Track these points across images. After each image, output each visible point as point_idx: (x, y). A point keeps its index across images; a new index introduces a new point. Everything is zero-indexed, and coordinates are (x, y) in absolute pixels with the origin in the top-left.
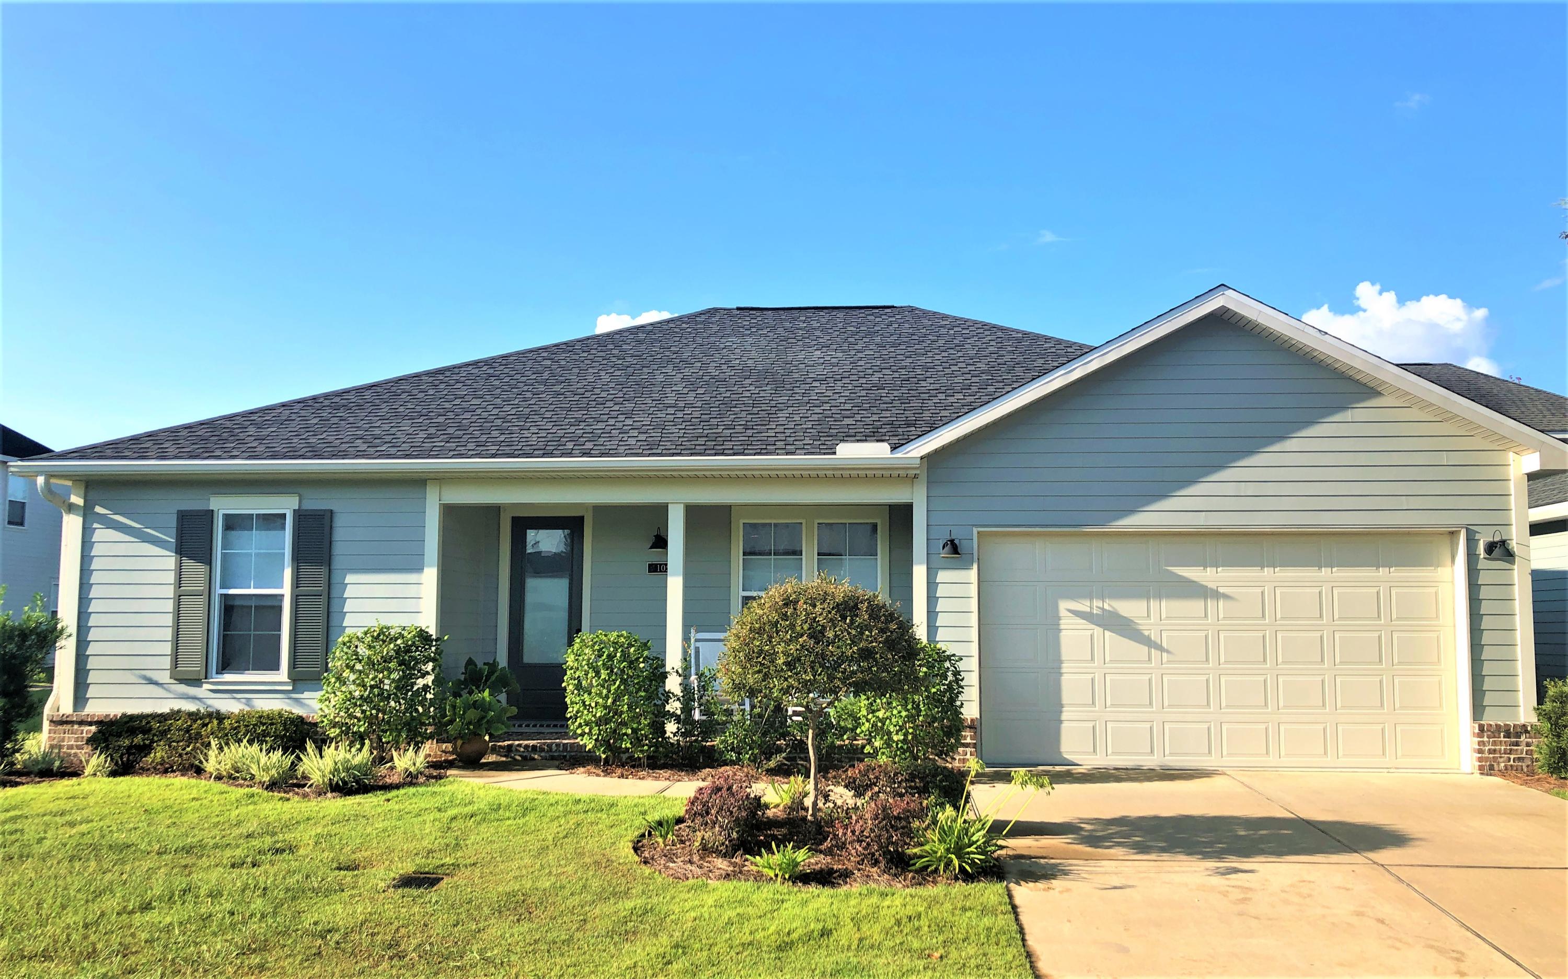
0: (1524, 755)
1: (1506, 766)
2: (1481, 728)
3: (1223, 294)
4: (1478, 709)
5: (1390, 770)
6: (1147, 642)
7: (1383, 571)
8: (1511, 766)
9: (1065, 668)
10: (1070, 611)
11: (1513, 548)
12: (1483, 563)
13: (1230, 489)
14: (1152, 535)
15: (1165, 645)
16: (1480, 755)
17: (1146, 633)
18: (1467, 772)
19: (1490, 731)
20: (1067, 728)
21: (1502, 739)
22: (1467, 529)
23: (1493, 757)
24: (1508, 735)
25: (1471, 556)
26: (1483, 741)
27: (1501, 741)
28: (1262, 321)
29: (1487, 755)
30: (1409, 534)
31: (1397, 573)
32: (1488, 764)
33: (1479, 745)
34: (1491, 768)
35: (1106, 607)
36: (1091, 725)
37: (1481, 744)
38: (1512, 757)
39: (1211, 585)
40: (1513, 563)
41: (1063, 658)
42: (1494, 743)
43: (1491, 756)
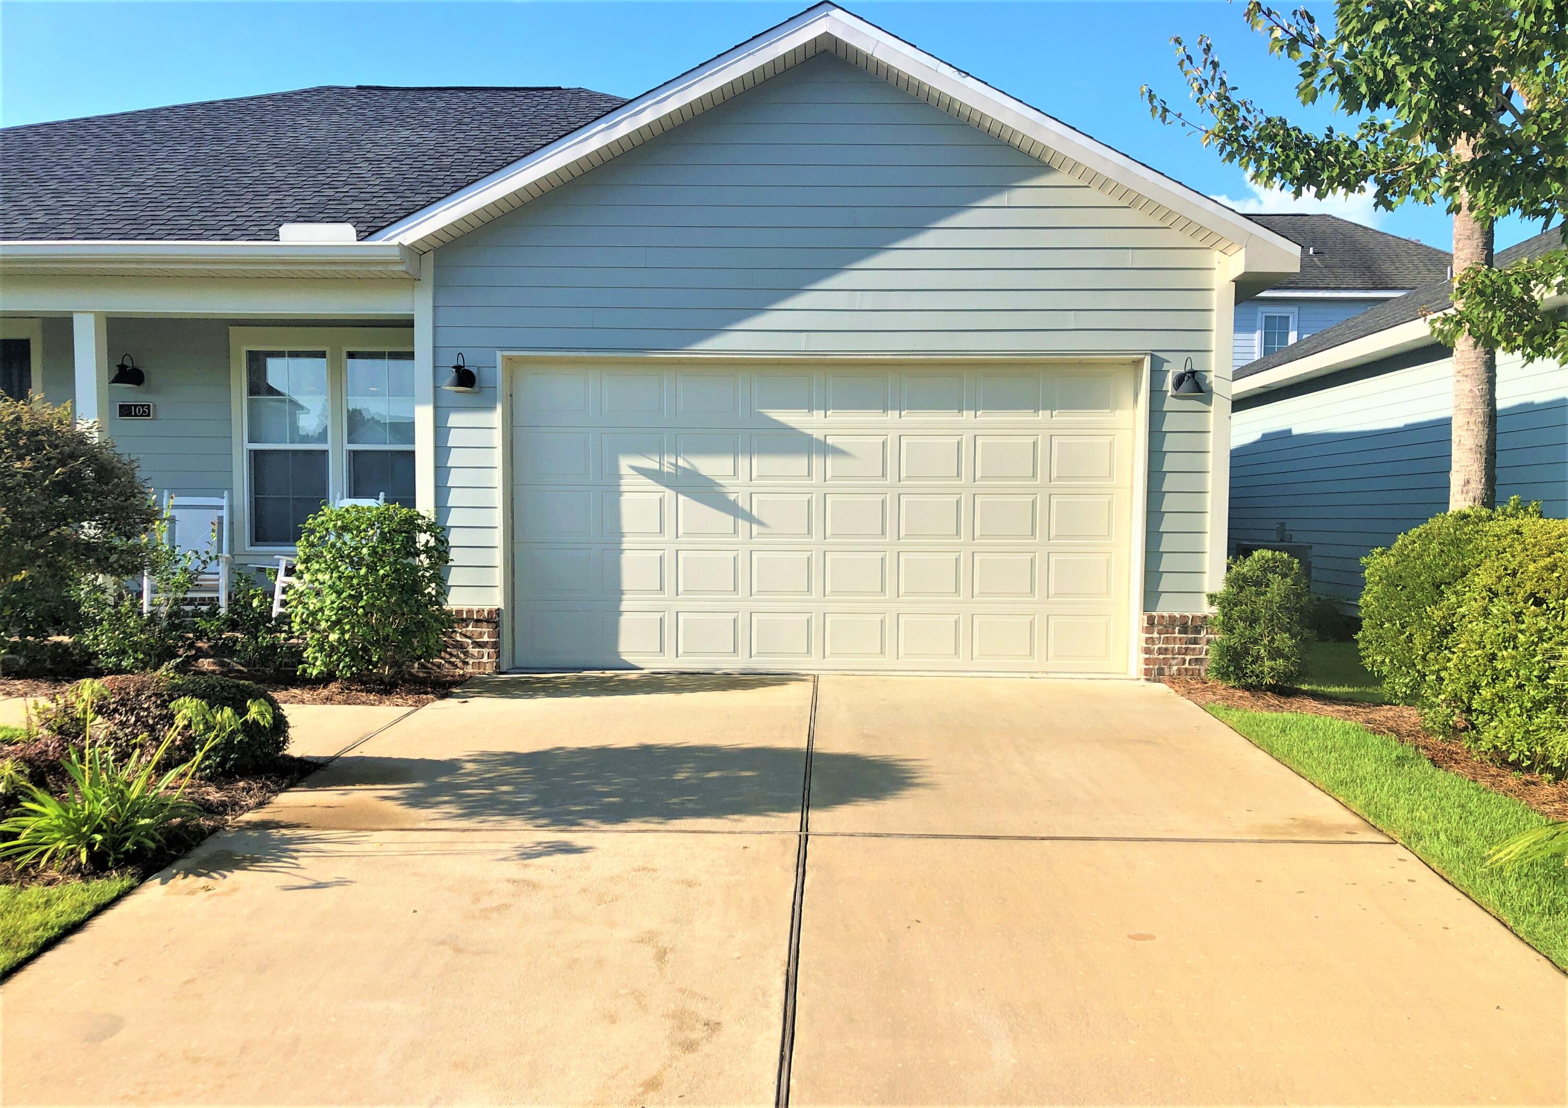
0: (1202, 656)
1: (1179, 670)
2: (1151, 621)
3: (827, 15)
4: (1151, 595)
5: (1035, 675)
6: (732, 509)
7: (1043, 415)
8: (1186, 669)
9: (628, 542)
10: (634, 468)
11: (1211, 382)
12: (1170, 404)
13: (840, 301)
14: (745, 364)
15: (755, 512)
16: (1147, 656)
17: (732, 497)
18: (1132, 678)
19: (1161, 625)
20: (626, 621)
21: (1177, 635)
22: (1152, 355)
23: (1164, 659)
24: (1184, 630)
25: (1156, 394)
26: (1152, 638)
27: (1175, 638)
28: (879, 55)
29: (1156, 656)
30: (1080, 364)
31: (1061, 417)
32: (1157, 667)
33: (1147, 643)
34: (1161, 672)
35: (681, 462)
36: (657, 616)
37: (1150, 641)
38: (1188, 658)
39: (817, 434)
40: (1208, 402)
41: (625, 529)
42: (1167, 640)
43: (1161, 657)
